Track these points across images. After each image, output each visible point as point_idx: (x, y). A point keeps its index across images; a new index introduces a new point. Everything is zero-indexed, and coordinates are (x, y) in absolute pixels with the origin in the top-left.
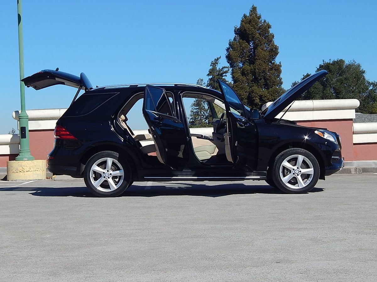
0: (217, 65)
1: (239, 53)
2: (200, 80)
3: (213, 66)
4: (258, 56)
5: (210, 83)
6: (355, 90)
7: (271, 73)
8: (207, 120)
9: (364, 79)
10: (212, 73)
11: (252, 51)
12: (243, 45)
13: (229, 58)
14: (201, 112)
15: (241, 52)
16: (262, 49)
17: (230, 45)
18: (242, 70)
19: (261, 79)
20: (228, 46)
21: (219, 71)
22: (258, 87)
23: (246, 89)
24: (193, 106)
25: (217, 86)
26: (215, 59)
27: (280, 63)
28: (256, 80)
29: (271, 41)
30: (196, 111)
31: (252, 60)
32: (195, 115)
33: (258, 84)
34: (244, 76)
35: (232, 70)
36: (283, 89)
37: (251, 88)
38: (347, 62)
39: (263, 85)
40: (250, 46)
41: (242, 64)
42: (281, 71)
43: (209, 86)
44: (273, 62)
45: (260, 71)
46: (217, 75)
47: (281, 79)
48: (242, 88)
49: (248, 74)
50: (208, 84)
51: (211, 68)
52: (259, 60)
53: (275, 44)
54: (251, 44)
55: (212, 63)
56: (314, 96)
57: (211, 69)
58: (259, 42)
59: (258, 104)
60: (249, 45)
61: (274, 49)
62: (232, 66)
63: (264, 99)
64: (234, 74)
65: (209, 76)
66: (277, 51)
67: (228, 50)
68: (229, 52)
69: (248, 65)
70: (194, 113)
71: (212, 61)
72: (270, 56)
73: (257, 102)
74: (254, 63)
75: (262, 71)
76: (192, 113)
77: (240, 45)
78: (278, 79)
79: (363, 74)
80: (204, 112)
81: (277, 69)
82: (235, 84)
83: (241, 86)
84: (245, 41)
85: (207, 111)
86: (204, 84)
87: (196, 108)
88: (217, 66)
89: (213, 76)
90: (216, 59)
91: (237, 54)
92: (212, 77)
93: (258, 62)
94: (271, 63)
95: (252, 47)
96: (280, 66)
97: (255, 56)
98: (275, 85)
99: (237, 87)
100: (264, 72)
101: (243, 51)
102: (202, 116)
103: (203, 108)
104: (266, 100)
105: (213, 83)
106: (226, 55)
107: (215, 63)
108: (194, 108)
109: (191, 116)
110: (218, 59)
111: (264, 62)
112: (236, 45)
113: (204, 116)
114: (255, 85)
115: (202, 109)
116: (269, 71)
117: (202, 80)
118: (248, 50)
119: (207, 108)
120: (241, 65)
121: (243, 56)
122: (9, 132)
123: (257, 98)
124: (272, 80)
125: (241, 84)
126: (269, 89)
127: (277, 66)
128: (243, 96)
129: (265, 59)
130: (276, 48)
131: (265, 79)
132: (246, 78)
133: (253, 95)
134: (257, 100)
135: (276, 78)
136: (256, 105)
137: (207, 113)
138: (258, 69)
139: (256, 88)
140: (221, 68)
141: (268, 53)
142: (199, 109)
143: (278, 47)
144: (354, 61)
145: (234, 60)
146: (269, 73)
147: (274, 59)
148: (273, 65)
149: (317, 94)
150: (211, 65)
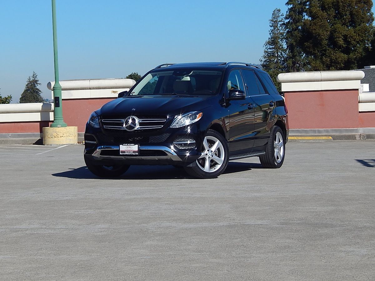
2: (277, 10)
5: (290, 14)
7: (359, 7)
8: (286, 64)
14: (277, 53)
18: (321, 3)
19: (346, 15)
22: (343, 25)
23: (326, 28)
24: (267, 45)
25: (298, 19)
28: (339, 16)
30: (271, 51)
32: (270, 56)
33: (342, 21)
34: (324, 11)
37: (334, 26)
39: (349, 22)
42: (372, 4)
43: (288, 19)
45: (345, 5)
46: (300, 4)
47: (372, 15)
49: (329, 8)
50: (286, 15)
59: (343, 46)
63: (349, 40)
64: (311, 8)
65: (288, 5)
70: (269, 53)
73: (340, 44)
75: (347, 5)
76: (265, 54)
78: (369, 14)
80: (281, 53)
82: (313, 21)
83: (320, 24)
85: (286, 51)
86: (282, 15)
87: (271, 47)
92: (292, 6)
98: (363, 22)
100: (350, 5)
102: (279, 58)
103: (281, 47)
104: (352, 41)
105: (294, 15)
108: (269, 47)
109: (265, 57)
113: (281, 58)
114: (338, 22)
115: (279, 48)
116: (356, 4)
117: (279, 11)
119: (286, 47)
122: (29, 77)
123: (341, 39)
124: (360, 16)
125: (320, 21)
126: (356, 27)
131: (351, 14)
132: (327, 13)
133: (336, 34)
134: (341, 42)
135: (366, 13)
136: (340, 47)
137: (285, 54)
138: (343, 2)
139: (339, 25)
142: (275, 49)
146: (356, 6)
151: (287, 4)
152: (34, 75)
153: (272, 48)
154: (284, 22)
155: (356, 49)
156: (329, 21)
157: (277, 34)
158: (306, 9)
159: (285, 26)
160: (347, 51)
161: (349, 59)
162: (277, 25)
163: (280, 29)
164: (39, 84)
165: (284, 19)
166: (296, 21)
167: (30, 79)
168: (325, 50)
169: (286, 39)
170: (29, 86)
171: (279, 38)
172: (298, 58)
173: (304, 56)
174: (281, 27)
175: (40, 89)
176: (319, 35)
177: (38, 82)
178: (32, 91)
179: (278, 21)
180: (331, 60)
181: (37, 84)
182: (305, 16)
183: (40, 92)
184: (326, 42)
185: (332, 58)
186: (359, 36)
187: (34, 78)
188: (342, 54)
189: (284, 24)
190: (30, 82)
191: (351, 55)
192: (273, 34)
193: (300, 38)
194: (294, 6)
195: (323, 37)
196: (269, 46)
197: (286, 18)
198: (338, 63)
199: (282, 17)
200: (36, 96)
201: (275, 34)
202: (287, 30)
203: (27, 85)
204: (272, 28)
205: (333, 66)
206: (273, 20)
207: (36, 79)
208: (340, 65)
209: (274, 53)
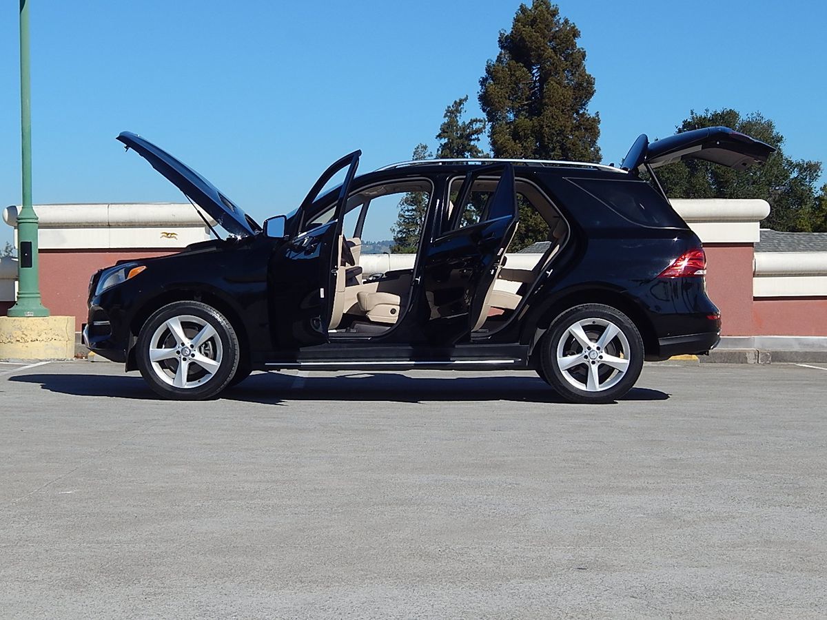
0: (458, 115)
1: (508, 91)
2: (422, 147)
3: (450, 117)
4: (549, 98)
5: (443, 152)
6: (760, 177)
7: (576, 136)
9: (780, 155)
10: (447, 132)
11: (537, 87)
12: (518, 73)
13: (485, 100)
14: (421, 218)
16: (559, 84)
17: (488, 71)
18: (512, 127)
19: (554, 149)
20: (484, 74)
21: (464, 128)
24: (403, 203)
26: (455, 102)
27: (597, 114)
28: (542, 151)
29: (578, 66)
30: (409, 214)
31: (535, 107)
32: (409, 223)
34: (517, 141)
35: (493, 127)
38: (744, 117)
40: (533, 75)
41: (514, 115)
42: (599, 133)
44: (581, 112)
45: (553, 131)
46: (459, 138)
47: (598, 150)
49: (526, 136)
51: (446, 122)
52: (552, 106)
53: (587, 73)
54: (534, 71)
55: (448, 111)
57: (444, 124)
58: (552, 67)
60: (531, 72)
61: (585, 84)
62: (491, 117)
64: (495, 136)
65: (441, 138)
66: (592, 88)
67: (483, 82)
68: (485, 86)
69: (526, 118)
70: (406, 218)
71: (449, 107)
72: (576, 99)
74: (539, 114)
75: (556, 131)
76: (401, 220)
77: (511, 72)
78: (592, 149)
79: (779, 144)
81: (590, 128)
84: (522, 65)
86: (429, 156)
87: (410, 208)
88: (458, 118)
89: (449, 139)
90: (458, 101)
91: (504, 91)
92: (446, 140)
93: (548, 112)
94: (578, 113)
95: (536, 77)
96: (596, 121)
97: (542, 97)
100: (561, 132)
101: (516, 84)
105: (449, 155)
106: (478, 93)
107: (455, 110)
108: (406, 209)
109: (400, 225)
110: (461, 102)
111: (563, 111)
112: (501, 72)
115: (423, 210)
116: (572, 130)
117: (425, 147)
118: (527, 84)
120: (511, 116)
121: (516, 98)
124: (579, 151)
127: (590, 121)
129: (564, 104)
130: (590, 82)
131: (564, 148)
132: (522, 145)
135: (588, 148)
138: (549, 126)
140: (467, 123)
141: (572, 91)
142: (416, 211)
143: (594, 79)
144: (759, 115)
145: (497, 104)
146: (572, 135)
147: (584, 105)
148: (582, 119)
149: (676, 184)
150: (446, 114)
151: (439, 136)
152: (7, 248)
153: (413, 210)
158: (470, 147)
171: (424, 193)
182: (467, 157)
185: (529, 223)
194: (451, 140)
196: (406, 207)
198: (540, 232)
205: (531, 237)
207: (11, 255)
208: (542, 236)
209: (415, 218)
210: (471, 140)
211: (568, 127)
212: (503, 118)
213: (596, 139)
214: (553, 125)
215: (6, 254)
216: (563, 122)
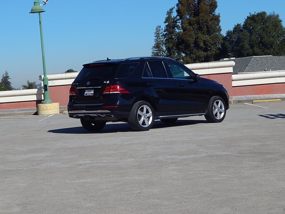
0: (172, 14)
1: (187, 8)
2: (159, 27)
3: (169, 15)
4: (201, 10)
5: (167, 29)
6: (275, 35)
7: (212, 22)
9: (281, 26)
10: (168, 21)
11: (197, 6)
13: (178, 11)
14: (160, 53)
15: (188, 7)
16: (204, 4)
18: (189, 21)
19: (204, 28)
20: (178, 2)
21: (174, 18)
22: (202, 34)
23: (192, 36)
24: (153, 48)
25: (172, 31)
26: (170, 9)
27: (219, 14)
28: (200, 28)
30: (156, 52)
31: (196, 14)
32: (156, 55)
33: (202, 32)
34: (191, 26)
36: (222, 35)
37: (197, 35)
38: (268, 14)
39: (206, 32)
41: (189, 16)
43: (166, 32)
45: (203, 21)
46: (173, 22)
47: (220, 27)
48: (190, 36)
49: (194, 24)
50: (165, 29)
51: (167, 16)
52: (202, 12)
55: (168, 13)
56: (243, 41)
57: (167, 17)
59: (203, 47)
60: (194, 1)
61: (214, 4)
62: (181, 18)
63: (207, 43)
64: (183, 25)
65: (166, 23)
66: (216, 5)
67: (177, 5)
68: (178, 7)
69: (193, 17)
70: (155, 53)
71: (168, 11)
72: (211, 9)
73: (201, 46)
74: (198, 16)
75: (204, 21)
76: (153, 54)
78: (218, 27)
79: (280, 23)
80: (162, 53)
81: (217, 19)
82: (184, 32)
83: (188, 34)
85: (165, 52)
86: (162, 30)
87: (156, 49)
88: (172, 15)
91: (185, 8)
92: (168, 23)
93: (201, 15)
94: (212, 14)
95: (196, 2)
96: (219, 16)
97: (199, 9)
98: (215, 32)
99: (186, 35)
100: (206, 22)
101: (190, 5)
103: (162, 49)
104: (208, 44)
105: (169, 29)
106: (176, 9)
107: (170, 13)
108: (154, 50)
110: (172, 9)
111: (206, 14)
112: (183, 1)
113: (163, 56)
114: (200, 33)
115: (161, 50)
116: (210, 21)
117: (160, 27)
118: (193, 5)
119: (165, 49)
120: (188, 17)
121: (189, 10)
122: (3, 74)
123: (201, 43)
124: (213, 28)
125: (188, 32)
126: (211, 35)
127: (216, 17)
128: (190, 41)
129: (207, 11)
130: (216, 3)
131: (207, 27)
132: (193, 27)
133: (199, 40)
134: (202, 45)
135: (216, 26)
136: (201, 48)
137: (165, 54)
139: (200, 34)
140: (175, 16)
141: (209, 6)
142: (158, 51)
143: (217, 1)
144: (274, 12)
145: (183, 13)
146: (210, 22)
147: (214, 11)
148: (214, 16)
149: (245, 39)
150: (167, 14)
151: (165, 22)
152: (6, 73)
153: (157, 50)
154: (163, 33)
155: (211, 49)
156: (194, 32)
157: (159, 41)
158: (176, 25)
159: (164, 36)
160: (206, 50)
161: (207, 55)
162: (159, 36)
163: (161, 38)
164: (10, 78)
165: (163, 32)
166: (171, 33)
167: (4, 75)
168: (192, 50)
169: (165, 44)
170: (3, 80)
171: (161, 44)
172: (173, 56)
173: (176, 54)
174: (161, 37)
175: (10, 82)
176: (188, 41)
177: (9, 77)
178: (5, 83)
179: (160, 33)
180: (196, 56)
181: (8, 78)
182: (176, 29)
183: (10, 84)
184: (193, 45)
185: (197, 55)
186: (212, 41)
187: (6, 74)
188: (203, 52)
189: (163, 35)
190: (3, 77)
191: (209, 52)
192: (157, 41)
193: (176, 43)
194: (169, 23)
195: (190, 42)
196: (154, 49)
197: (165, 31)
198: (201, 58)
199: (162, 31)
200: (8, 86)
201: (158, 41)
202: (165, 38)
203: (2, 80)
204: (156, 38)
205: (198, 60)
206: (156, 32)
207: (8, 75)
208: (202, 59)
209: (158, 53)
210: (177, 23)
211: (209, 20)
212: (185, 18)
213: (219, 23)
214: (203, 19)
215: (6, 75)
216: (206, 18)
